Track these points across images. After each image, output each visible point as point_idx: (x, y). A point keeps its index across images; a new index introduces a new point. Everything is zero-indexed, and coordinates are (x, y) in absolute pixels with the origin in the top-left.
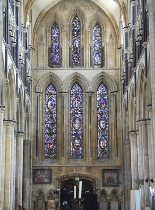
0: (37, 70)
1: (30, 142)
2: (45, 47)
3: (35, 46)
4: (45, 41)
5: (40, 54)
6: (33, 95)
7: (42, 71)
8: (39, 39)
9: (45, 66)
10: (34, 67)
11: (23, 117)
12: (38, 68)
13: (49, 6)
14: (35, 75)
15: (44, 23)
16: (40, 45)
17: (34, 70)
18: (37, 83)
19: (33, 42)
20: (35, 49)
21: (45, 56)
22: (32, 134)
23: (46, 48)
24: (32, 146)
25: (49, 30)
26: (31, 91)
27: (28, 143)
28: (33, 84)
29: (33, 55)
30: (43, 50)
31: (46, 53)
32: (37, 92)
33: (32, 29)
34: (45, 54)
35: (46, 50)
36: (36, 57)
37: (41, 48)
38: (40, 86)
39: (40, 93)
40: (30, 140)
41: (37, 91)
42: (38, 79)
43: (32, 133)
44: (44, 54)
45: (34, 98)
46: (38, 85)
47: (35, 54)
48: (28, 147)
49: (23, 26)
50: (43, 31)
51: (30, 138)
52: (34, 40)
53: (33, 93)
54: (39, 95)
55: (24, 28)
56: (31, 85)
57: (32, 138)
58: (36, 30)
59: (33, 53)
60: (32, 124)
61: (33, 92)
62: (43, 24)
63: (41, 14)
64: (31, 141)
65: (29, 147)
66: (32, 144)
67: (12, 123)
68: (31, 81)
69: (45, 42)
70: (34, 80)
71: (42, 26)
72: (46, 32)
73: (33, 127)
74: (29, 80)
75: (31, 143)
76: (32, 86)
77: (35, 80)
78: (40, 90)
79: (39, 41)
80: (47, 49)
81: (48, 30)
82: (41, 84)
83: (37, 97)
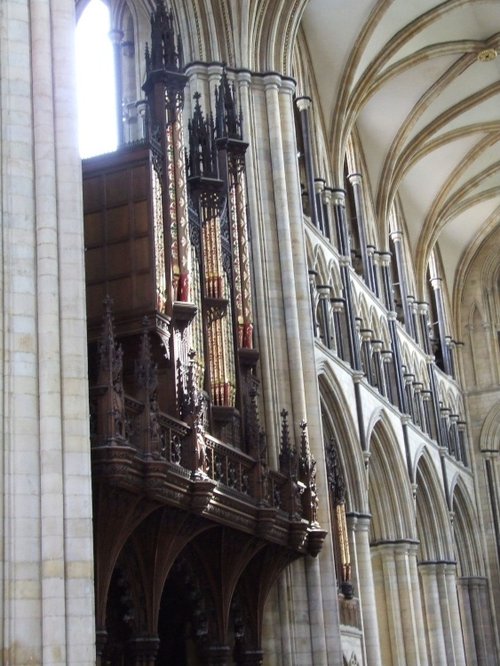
0: (477, 393)
1: (484, 582)
2: (488, 334)
3: (464, 336)
4: (485, 318)
5: (479, 351)
6: (475, 459)
7: (490, 394)
8: (471, 316)
9: (494, 379)
10: (468, 388)
11: (447, 522)
12: (479, 389)
13: (481, 230)
14: (474, 406)
15: (476, 275)
16: (475, 331)
17: (469, 395)
18: (479, 428)
19: (457, 326)
20: (463, 344)
21: (491, 355)
22: (487, 561)
23: (492, 335)
24: (491, 592)
25: (493, 289)
26: (470, 450)
27: (479, 585)
28: (470, 433)
29: (461, 359)
30: (484, 341)
31: (493, 347)
32: (484, 451)
33: (448, 295)
34: (490, 349)
35: (492, 339)
36: (468, 363)
37: (478, 336)
38: (491, 433)
39: (492, 451)
40: (483, 575)
41: (484, 447)
42: (483, 417)
43: (487, 557)
44: (488, 350)
45: (479, 468)
46: (484, 432)
47: (467, 356)
48: (479, 596)
49: (416, 299)
50: (477, 293)
51: (483, 571)
52: (457, 320)
53: (475, 453)
54: (492, 458)
55: (419, 303)
56: (465, 435)
57: (489, 571)
58: (460, 296)
59: (460, 353)
60: (484, 534)
61: (475, 450)
62: (475, 278)
63: (464, 254)
64: (487, 580)
65: (484, 596)
66: (491, 585)
67: (408, 546)
68: (463, 425)
69: (485, 320)
70: (472, 420)
71: (473, 282)
72: (486, 295)
73: (488, 540)
74: (458, 423)
75: (488, 584)
76: (468, 436)
77: (475, 419)
78: (492, 445)
79: (471, 322)
80: (496, 337)
81: (489, 289)
82: (492, 429)
83: (487, 462)
